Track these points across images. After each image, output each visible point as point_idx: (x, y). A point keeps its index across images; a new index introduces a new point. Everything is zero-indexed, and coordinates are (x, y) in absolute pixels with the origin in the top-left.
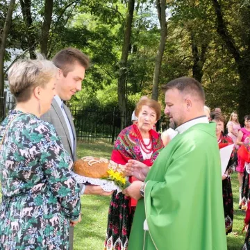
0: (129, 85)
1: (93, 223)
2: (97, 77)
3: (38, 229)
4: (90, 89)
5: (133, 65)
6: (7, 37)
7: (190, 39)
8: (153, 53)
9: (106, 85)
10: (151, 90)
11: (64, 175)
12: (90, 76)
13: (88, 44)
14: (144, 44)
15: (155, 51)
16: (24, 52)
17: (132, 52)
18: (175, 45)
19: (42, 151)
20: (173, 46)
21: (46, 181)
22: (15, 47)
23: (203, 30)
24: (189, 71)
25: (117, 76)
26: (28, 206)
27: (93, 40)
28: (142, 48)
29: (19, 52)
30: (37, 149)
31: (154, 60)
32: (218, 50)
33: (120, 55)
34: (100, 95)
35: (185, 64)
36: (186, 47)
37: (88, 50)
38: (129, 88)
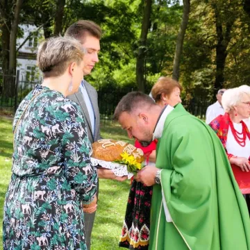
0: (148, 65)
1: (109, 209)
2: (115, 56)
3: (53, 216)
4: (107, 68)
5: (153, 44)
6: (20, 12)
7: (213, 17)
8: (175, 31)
9: (124, 64)
10: (171, 70)
11: (84, 160)
12: (107, 54)
13: (105, 21)
14: (165, 22)
15: (177, 29)
16: (37, 29)
17: (151, 29)
18: (198, 22)
19: (65, 131)
20: (196, 24)
21: (63, 165)
22: (28, 23)
23: (229, 7)
24: (213, 51)
25: (135, 56)
26: (41, 190)
27: (110, 17)
28: (162, 26)
29: (33, 28)
30: (60, 128)
31: (175, 39)
32: (244, 29)
33: (139, 33)
34: (117, 75)
35: (208, 44)
36: (209, 25)
37: (105, 27)
38: (148, 68)
